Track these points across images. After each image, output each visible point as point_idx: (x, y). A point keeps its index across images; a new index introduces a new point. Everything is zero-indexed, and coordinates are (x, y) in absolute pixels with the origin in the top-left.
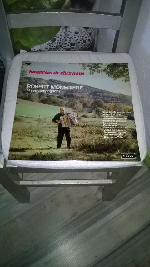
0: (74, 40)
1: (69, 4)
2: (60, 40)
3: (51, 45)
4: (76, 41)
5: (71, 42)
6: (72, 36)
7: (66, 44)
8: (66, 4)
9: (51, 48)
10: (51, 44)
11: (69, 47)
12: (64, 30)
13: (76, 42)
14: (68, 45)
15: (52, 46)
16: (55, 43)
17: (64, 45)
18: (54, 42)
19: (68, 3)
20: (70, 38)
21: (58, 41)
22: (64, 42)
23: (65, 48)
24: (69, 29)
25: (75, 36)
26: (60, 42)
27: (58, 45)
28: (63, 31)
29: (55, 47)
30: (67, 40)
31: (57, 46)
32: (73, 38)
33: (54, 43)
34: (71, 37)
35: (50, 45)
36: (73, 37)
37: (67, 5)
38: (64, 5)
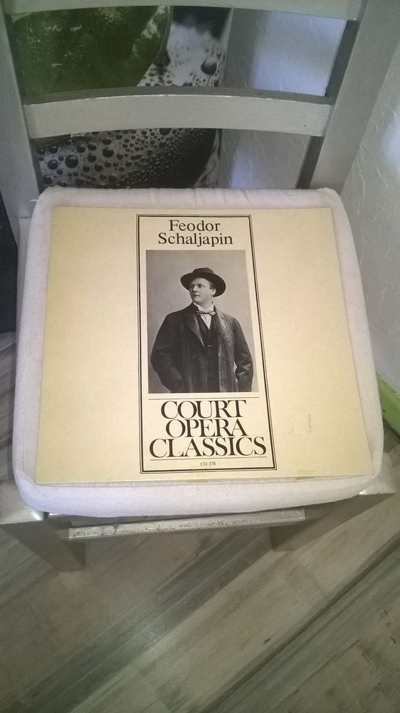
1: (169, 12)
8: (161, 11)
12: (156, 79)
19: (166, 9)
24: (168, 76)
28: (151, 80)
37: (163, 14)
38: (156, 14)
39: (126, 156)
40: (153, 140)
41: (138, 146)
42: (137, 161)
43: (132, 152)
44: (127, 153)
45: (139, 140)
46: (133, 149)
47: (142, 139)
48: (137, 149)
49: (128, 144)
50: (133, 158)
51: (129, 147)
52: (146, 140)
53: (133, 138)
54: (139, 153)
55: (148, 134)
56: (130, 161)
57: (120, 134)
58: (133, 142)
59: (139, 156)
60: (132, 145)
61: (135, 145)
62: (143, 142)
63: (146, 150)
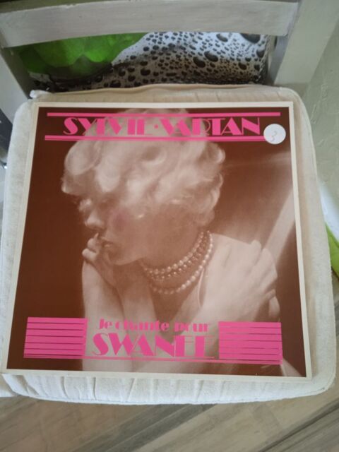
0: (215, 50)
2: (181, 36)
3: (158, 40)
4: (218, 53)
5: (205, 50)
6: (208, 39)
7: (194, 49)
9: (155, 48)
10: (157, 37)
11: (201, 58)
13: (219, 56)
14: (201, 55)
15: (160, 43)
16: (167, 37)
17: (190, 50)
18: (164, 35)
20: (204, 40)
21: (176, 34)
22: (190, 43)
23: (193, 56)
25: (216, 41)
26: (180, 39)
27: (175, 42)
29: (166, 46)
30: (196, 42)
31: (171, 46)
32: (211, 45)
33: (163, 37)
34: (207, 41)
35: (154, 41)
36: (213, 43)
39: (162, 73)
40: (187, 64)
41: (172, 65)
42: (172, 77)
43: (167, 70)
44: (162, 71)
45: (173, 61)
46: (168, 67)
47: (177, 61)
48: (172, 68)
49: (163, 64)
50: (168, 75)
51: (164, 66)
52: (180, 63)
53: (168, 59)
54: (174, 71)
55: (182, 58)
56: (165, 77)
57: (156, 55)
58: (168, 62)
59: (175, 74)
60: (166, 64)
61: (170, 65)
62: (177, 63)
63: (180, 71)
